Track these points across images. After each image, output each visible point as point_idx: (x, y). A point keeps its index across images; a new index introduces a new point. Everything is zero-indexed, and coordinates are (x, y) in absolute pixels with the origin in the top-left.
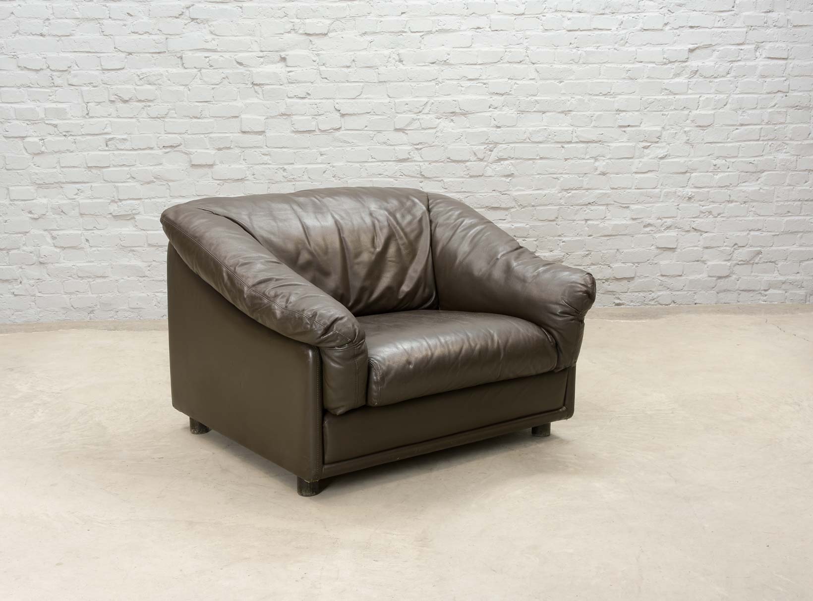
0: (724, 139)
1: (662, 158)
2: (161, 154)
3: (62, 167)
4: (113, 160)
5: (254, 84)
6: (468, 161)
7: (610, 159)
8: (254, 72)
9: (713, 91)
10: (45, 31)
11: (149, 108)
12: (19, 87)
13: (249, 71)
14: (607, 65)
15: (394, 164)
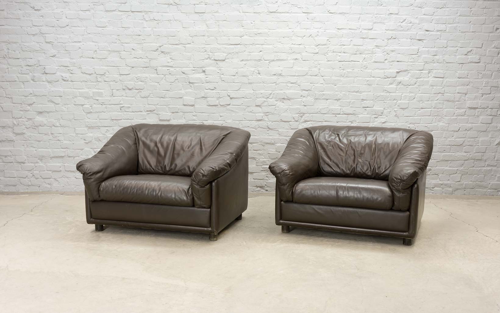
0: (413, 115)
1: (383, 123)
2: (145, 114)
3: (100, 119)
4: (123, 116)
5: (190, 83)
6: (290, 121)
7: (358, 122)
8: (190, 77)
9: (408, 92)
10: (94, 56)
11: (141, 93)
12: (81, 82)
13: (188, 76)
14: (357, 78)
15: (255, 122)
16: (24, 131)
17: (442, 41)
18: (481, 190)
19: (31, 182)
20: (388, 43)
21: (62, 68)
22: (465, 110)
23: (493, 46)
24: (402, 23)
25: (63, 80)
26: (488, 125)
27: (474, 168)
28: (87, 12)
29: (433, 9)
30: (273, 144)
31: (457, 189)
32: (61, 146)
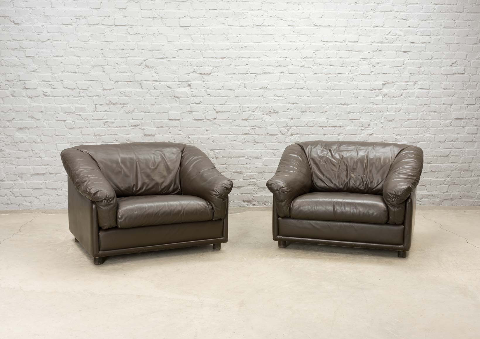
0: (400, 126)
2: (130, 129)
3: (83, 135)
4: (107, 132)
5: (175, 97)
6: (277, 135)
8: (175, 91)
9: (394, 103)
10: (77, 71)
11: (125, 108)
12: (63, 97)
13: (173, 91)
14: (343, 90)
15: (242, 135)
16: (4, 148)
17: (427, 53)
18: (468, 200)
19: (10, 200)
20: (373, 55)
21: (44, 83)
22: (451, 121)
23: (477, 57)
24: (387, 35)
25: (44, 95)
26: (474, 135)
27: (461, 179)
28: (70, 26)
29: (417, 21)
30: (260, 158)
31: (445, 200)
32: (42, 162)
